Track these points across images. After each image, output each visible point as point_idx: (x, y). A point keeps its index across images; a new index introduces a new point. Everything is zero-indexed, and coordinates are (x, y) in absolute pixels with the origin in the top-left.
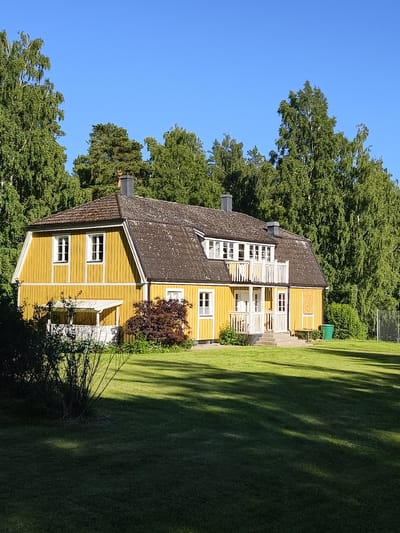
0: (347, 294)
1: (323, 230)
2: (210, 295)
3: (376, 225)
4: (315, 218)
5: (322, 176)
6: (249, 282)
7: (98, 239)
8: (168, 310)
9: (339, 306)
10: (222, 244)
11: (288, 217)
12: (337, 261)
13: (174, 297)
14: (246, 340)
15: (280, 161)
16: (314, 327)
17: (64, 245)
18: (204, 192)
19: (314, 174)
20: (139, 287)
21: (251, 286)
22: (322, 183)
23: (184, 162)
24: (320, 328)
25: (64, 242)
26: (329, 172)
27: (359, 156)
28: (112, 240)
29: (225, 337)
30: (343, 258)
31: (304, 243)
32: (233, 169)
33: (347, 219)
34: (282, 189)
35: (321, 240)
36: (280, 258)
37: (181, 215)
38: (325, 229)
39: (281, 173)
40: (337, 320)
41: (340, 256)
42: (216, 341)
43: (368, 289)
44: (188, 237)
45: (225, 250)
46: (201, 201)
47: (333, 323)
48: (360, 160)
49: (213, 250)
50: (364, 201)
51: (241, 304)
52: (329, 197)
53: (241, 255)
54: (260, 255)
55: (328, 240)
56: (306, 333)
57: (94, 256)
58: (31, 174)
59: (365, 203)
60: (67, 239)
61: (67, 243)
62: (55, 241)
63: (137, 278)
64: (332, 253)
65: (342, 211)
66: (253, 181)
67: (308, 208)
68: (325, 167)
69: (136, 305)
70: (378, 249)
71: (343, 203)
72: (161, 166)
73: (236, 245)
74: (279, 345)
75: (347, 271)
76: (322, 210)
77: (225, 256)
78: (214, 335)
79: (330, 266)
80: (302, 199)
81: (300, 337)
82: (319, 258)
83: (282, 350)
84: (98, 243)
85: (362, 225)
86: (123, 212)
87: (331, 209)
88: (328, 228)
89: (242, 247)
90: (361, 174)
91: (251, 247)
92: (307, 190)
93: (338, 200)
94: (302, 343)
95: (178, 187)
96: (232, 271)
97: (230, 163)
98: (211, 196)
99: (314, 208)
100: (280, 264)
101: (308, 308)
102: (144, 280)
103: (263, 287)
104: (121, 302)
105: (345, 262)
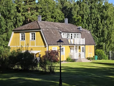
0: (102, 46)
1: (94, 26)
2: (64, 49)
3: (110, 24)
4: (92, 22)
5: (93, 9)
6: (74, 45)
7: (33, 34)
8: (54, 53)
9: (99, 50)
10: (66, 34)
11: (83, 22)
12: (99, 35)
13: (54, 49)
14: (74, 61)
15: (80, 4)
16: (92, 57)
17: (23, 36)
18: (56, 13)
19: (91, 8)
20: (45, 47)
21: (75, 46)
22: (93, 11)
23: (49, 4)
24: (94, 57)
25: (23, 35)
26: (96, 7)
27: (105, 2)
28: (37, 34)
29: (68, 60)
30: (100, 34)
31: (89, 32)
32: (64, 5)
33: (101, 22)
34: (81, 13)
35: (94, 28)
36: (82, 37)
37: (54, 26)
38: (95, 25)
39: (80, 8)
40: (99, 54)
41: (99, 34)
42: (65, 61)
43: (108, 44)
44: (57, 33)
45: (67, 36)
46: (55, 16)
47: (97, 55)
48: (105, 3)
49: (64, 36)
50: (107, 16)
51: (72, 51)
52: (96, 15)
53: (71, 37)
54: (77, 37)
55: (96, 29)
56: (90, 58)
57: (32, 39)
58: (8, 13)
59: (107, 17)
60: (24, 34)
61: (24, 35)
62: (20, 34)
63: (45, 45)
64: (97, 33)
65: (100, 19)
66: (71, 9)
67: (89, 19)
68: (94, 6)
69: (45, 52)
70: (111, 31)
71: (100, 17)
72: (41, 5)
73: (70, 34)
74: (83, 62)
75: (102, 38)
76: (93, 19)
77: (67, 37)
78: (65, 59)
79: (96, 37)
80: (87, 16)
81: (88, 59)
82: (93, 34)
83: (84, 63)
84: (33, 35)
85: (106, 24)
86: (40, 27)
87: (96, 19)
88: (96, 25)
89: (72, 34)
90: (106, 8)
91: (74, 35)
92: (89, 13)
93: (99, 16)
94: (89, 61)
95: (48, 12)
96: (69, 42)
97: (63, 3)
98: (58, 15)
99: (91, 19)
100: (83, 39)
101: (90, 51)
102: (47, 45)
103: (78, 46)
104: (40, 51)
105: (101, 36)
